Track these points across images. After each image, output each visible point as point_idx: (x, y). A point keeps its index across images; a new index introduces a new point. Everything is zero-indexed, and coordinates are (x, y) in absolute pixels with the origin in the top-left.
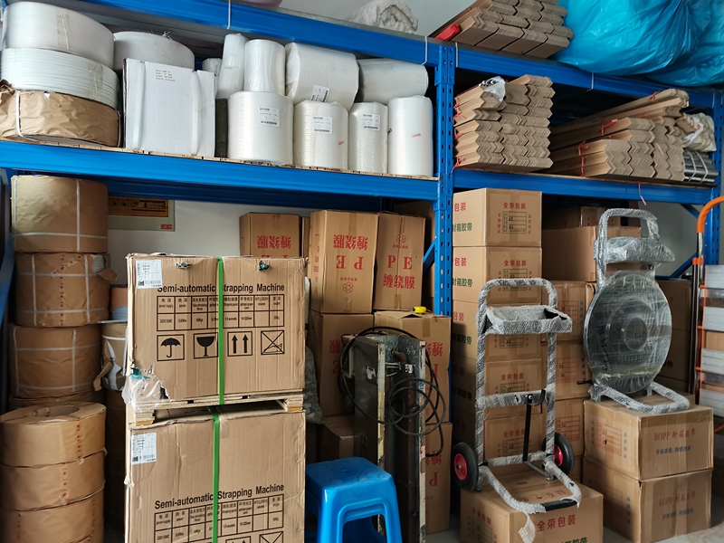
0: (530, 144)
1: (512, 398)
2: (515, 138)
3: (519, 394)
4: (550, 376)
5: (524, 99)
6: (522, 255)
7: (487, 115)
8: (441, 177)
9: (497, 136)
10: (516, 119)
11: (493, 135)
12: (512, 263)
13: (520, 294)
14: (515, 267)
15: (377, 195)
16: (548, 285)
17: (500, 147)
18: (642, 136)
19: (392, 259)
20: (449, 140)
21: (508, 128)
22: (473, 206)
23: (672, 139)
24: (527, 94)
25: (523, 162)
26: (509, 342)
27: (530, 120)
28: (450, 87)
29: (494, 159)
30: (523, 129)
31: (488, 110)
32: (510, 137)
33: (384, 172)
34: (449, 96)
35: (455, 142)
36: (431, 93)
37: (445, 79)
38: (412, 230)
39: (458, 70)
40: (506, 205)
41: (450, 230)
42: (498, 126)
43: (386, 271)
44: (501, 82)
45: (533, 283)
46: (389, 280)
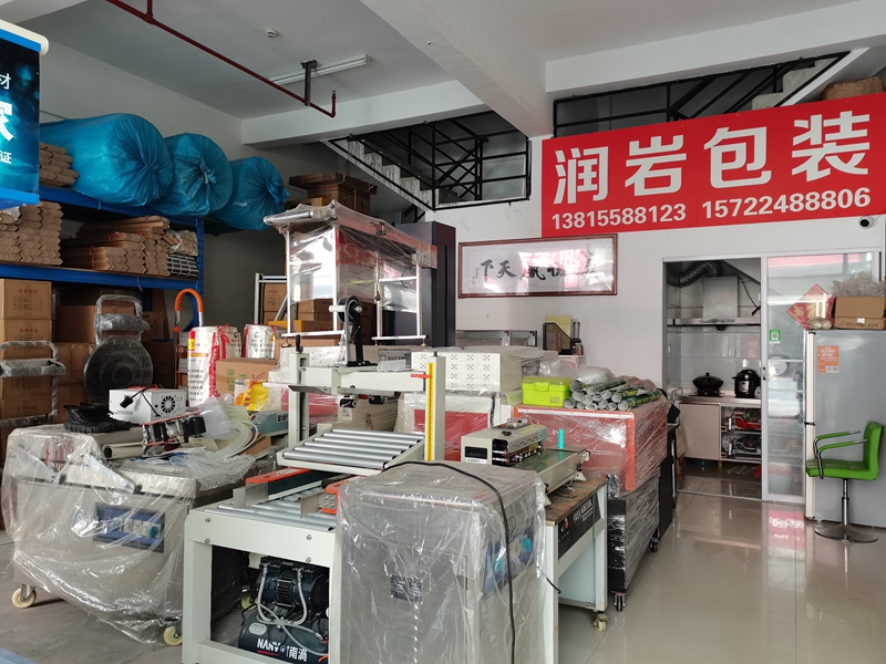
0: (44, 248)
1: (22, 420)
2: (32, 244)
3: (27, 418)
4: (53, 404)
5: (38, 218)
6: (35, 325)
7: (5, 227)
9: (14, 242)
10: (31, 231)
11: (11, 241)
12: (26, 330)
13: (33, 352)
14: (29, 333)
16: (52, 345)
17: (17, 250)
18: (135, 246)
21: (24, 237)
23: (160, 248)
24: (40, 214)
25: (38, 261)
26: (24, 385)
27: (43, 232)
29: (12, 258)
30: (37, 238)
31: (6, 225)
32: (26, 243)
40: (21, 291)
42: (16, 235)
45: (39, 344)
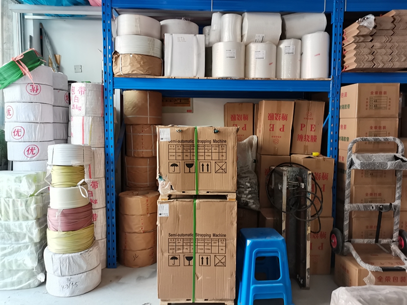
0: (394, 54)
1: (369, 206)
2: (383, 51)
3: (374, 205)
4: (397, 195)
5: (390, 26)
6: (383, 123)
7: (362, 39)
8: (333, 78)
9: (369, 51)
10: (384, 39)
11: (367, 51)
12: (376, 128)
13: (380, 146)
14: (378, 130)
15: (291, 90)
16: (398, 141)
17: (371, 57)
19: (303, 126)
20: (339, 55)
21: (378, 45)
22: (350, 94)
24: (393, 22)
25: (389, 65)
26: (372, 174)
27: (395, 38)
28: (341, 23)
29: (367, 65)
30: (389, 45)
31: (363, 36)
32: (379, 51)
33: (298, 78)
34: (339, 30)
35: (343, 56)
36: (329, 29)
37: (337, 19)
38: (317, 109)
39: (345, 13)
40: (372, 93)
41: (339, 108)
42: (370, 44)
43: (299, 132)
44: (371, 18)
45: (386, 141)
46: (301, 138)
